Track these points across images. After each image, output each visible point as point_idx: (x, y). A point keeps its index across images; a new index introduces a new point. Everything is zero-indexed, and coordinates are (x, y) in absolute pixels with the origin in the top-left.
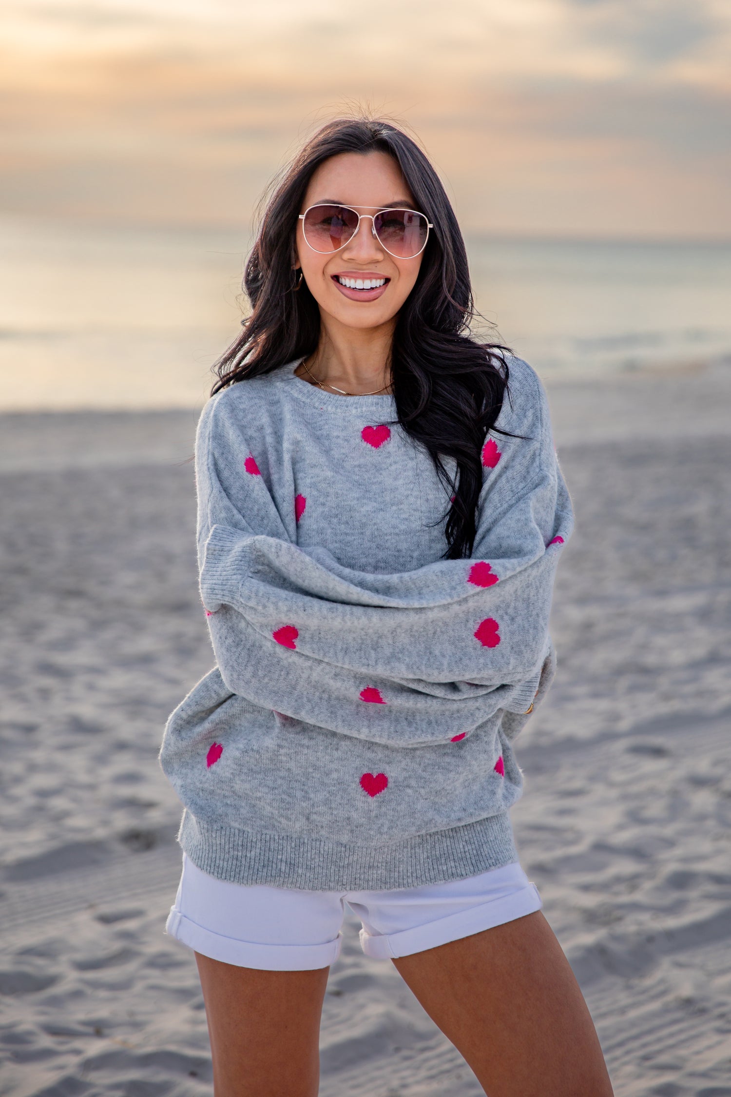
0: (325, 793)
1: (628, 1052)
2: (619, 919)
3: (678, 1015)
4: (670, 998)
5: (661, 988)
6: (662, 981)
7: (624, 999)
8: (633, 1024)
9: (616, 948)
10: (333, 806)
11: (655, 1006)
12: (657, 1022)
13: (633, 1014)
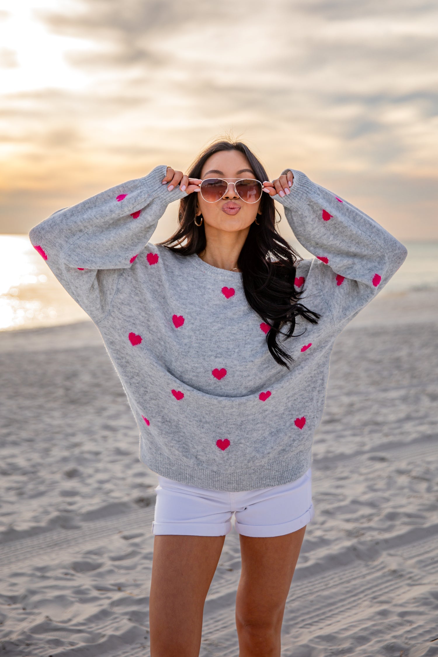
0: (202, 446)
1: (366, 596)
2: (363, 534)
3: (390, 578)
4: (386, 570)
5: (382, 565)
6: (382, 562)
7: (364, 571)
8: (368, 582)
9: (361, 547)
10: (206, 453)
11: (379, 574)
12: (380, 581)
13: (369, 578)
